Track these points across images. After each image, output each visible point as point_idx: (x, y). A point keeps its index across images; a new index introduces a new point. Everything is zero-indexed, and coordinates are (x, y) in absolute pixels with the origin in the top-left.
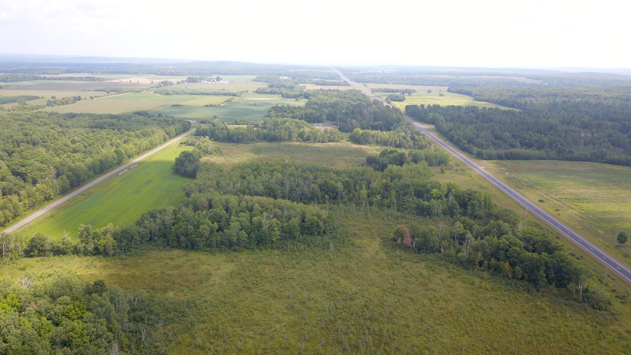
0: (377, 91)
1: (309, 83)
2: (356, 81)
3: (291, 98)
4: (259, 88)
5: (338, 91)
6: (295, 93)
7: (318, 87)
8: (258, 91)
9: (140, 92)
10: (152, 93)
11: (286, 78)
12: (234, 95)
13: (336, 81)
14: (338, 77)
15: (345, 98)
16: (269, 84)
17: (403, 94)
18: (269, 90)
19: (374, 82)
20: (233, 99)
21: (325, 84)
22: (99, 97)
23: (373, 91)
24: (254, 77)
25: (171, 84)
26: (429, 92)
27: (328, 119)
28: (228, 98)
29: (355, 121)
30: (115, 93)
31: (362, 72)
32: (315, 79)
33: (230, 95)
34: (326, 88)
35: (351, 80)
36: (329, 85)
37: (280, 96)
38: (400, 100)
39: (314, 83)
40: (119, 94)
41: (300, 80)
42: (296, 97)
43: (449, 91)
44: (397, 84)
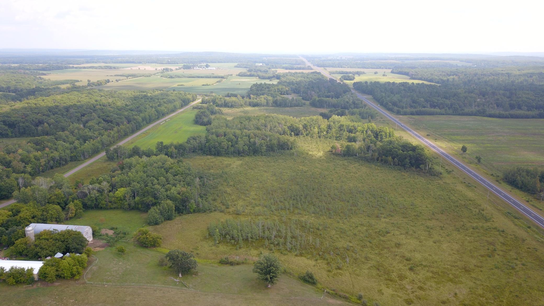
0: (334, 73)
1: (280, 68)
2: (318, 66)
3: (266, 79)
4: (241, 72)
5: (303, 73)
6: (269, 75)
7: (287, 71)
8: (240, 74)
9: (150, 76)
10: (159, 77)
11: (261, 64)
12: (222, 77)
13: (301, 66)
14: (303, 63)
15: (307, 78)
16: (248, 69)
17: (354, 75)
18: (249, 73)
19: (333, 67)
20: (222, 80)
21: (292, 69)
22: (121, 80)
23: (331, 73)
24: (236, 64)
25: (171, 70)
26: (376, 73)
27: (294, 92)
28: (219, 79)
29: (313, 92)
30: (132, 77)
31: (323, 59)
32: (284, 65)
33: (219, 78)
34: (293, 71)
35: (314, 66)
36: (296, 69)
37: (257, 77)
38: (351, 80)
39: (283, 68)
40: (134, 78)
41: (273, 66)
42: (270, 78)
43: (392, 72)
44: (351, 67)
